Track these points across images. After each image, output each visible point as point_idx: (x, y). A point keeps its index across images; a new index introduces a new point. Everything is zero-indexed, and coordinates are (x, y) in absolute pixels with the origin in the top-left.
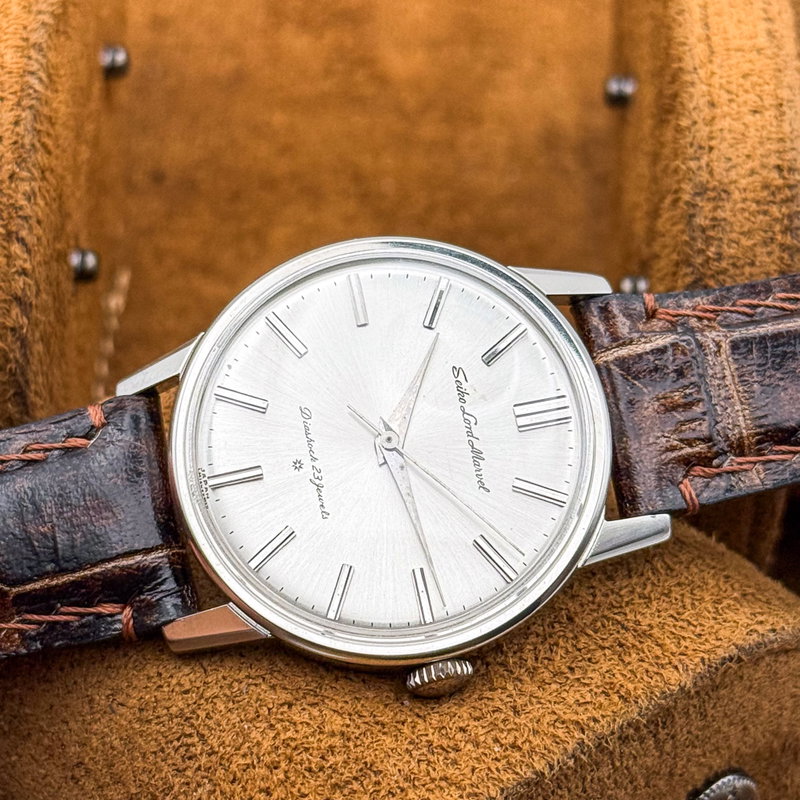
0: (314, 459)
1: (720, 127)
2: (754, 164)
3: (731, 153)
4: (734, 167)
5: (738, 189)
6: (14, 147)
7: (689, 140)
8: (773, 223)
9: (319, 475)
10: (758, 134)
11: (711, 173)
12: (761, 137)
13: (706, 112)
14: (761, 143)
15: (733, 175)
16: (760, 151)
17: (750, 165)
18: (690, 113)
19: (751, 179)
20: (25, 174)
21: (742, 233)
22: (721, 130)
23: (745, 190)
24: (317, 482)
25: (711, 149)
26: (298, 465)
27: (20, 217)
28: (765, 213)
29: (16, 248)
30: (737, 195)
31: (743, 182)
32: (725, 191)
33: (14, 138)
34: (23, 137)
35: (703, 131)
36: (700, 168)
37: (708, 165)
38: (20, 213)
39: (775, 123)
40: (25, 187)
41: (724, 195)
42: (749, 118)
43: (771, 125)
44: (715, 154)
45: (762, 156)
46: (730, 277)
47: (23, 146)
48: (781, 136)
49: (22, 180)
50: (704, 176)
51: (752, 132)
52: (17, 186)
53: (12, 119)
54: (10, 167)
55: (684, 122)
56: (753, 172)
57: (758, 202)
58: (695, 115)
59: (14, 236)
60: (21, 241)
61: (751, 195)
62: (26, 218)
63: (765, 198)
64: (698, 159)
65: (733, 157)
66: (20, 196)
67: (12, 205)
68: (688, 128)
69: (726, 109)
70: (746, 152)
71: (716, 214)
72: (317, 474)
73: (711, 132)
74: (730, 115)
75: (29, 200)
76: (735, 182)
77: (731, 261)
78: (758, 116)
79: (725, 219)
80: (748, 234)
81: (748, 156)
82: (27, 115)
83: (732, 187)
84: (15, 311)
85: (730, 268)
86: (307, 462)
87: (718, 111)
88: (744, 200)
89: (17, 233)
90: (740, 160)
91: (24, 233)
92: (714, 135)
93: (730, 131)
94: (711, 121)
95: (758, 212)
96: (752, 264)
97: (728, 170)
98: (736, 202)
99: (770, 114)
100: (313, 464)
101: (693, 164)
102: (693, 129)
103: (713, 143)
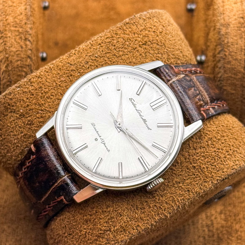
0: (100, 137)
1: (226, 8)
2: (236, 17)
3: (229, 14)
4: (231, 18)
5: (232, 24)
6: (25, 15)
7: (217, 12)
8: (242, 33)
9: (103, 140)
10: (236, 9)
11: (224, 20)
12: (237, 10)
13: (222, 4)
14: (237, 11)
15: (230, 20)
16: (237, 13)
17: (235, 17)
18: (217, 4)
19: (235, 21)
20: (29, 22)
21: (234, 36)
22: (226, 9)
23: (234, 24)
24: (103, 142)
25: (224, 14)
26: (96, 140)
27: (28, 34)
28: (240, 30)
29: (28, 43)
30: (232, 26)
31: (233, 22)
32: (229, 25)
33: (25, 13)
34: (28, 13)
35: (221, 9)
36: (221, 19)
37: (223, 18)
38: (29, 33)
39: (240, 6)
40: (29, 26)
41: (228, 26)
42: (234, 5)
43: (240, 7)
44: (225, 15)
45: (238, 15)
46: (232, 48)
47: (28, 15)
48: (242, 9)
49: (28, 24)
50: (222, 21)
51: (235, 9)
52: (27, 26)
53: (24, 8)
54: (25, 21)
55: (216, 7)
56: (236, 19)
57: (238, 27)
58: (218, 5)
59: (27, 39)
60: (29, 41)
61: (235, 26)
62: (30, 34)
63: (239, 26)
64: (220, 16)
65: (230, 16)
66: (28, 29)
67: (26, 31)
68: (217, 9)
69: (227, 3)
70: (233, 14)
71: (226, 31)
72: (102, 140)
73: (223, 9)
74: (228, 5)
75: (31, 29)
76: (231, 22)
77: (231, 43)
78: (236, 5)
79: (229, 32)
80: (236, 36)
81: (234, 15)
82: (28, 7)
83: (230, 24)
84: (29, 60)
85: (231, 45)
86: (98, 138)
87: (225, 4)
88: (234, 27)
89: (28, 39)
90: (232, 17)
91: (30, 38)
92: (224, 10)
93: (229, 9)
94: (223, 6)
95: (238, 30)
96: (237, 44)
97: (229, 19)
98: (231, 28)
99: (239, 4)
100: (100, 138)
101: (219, 18)
102: (218, 9)
103: (224, 12)
